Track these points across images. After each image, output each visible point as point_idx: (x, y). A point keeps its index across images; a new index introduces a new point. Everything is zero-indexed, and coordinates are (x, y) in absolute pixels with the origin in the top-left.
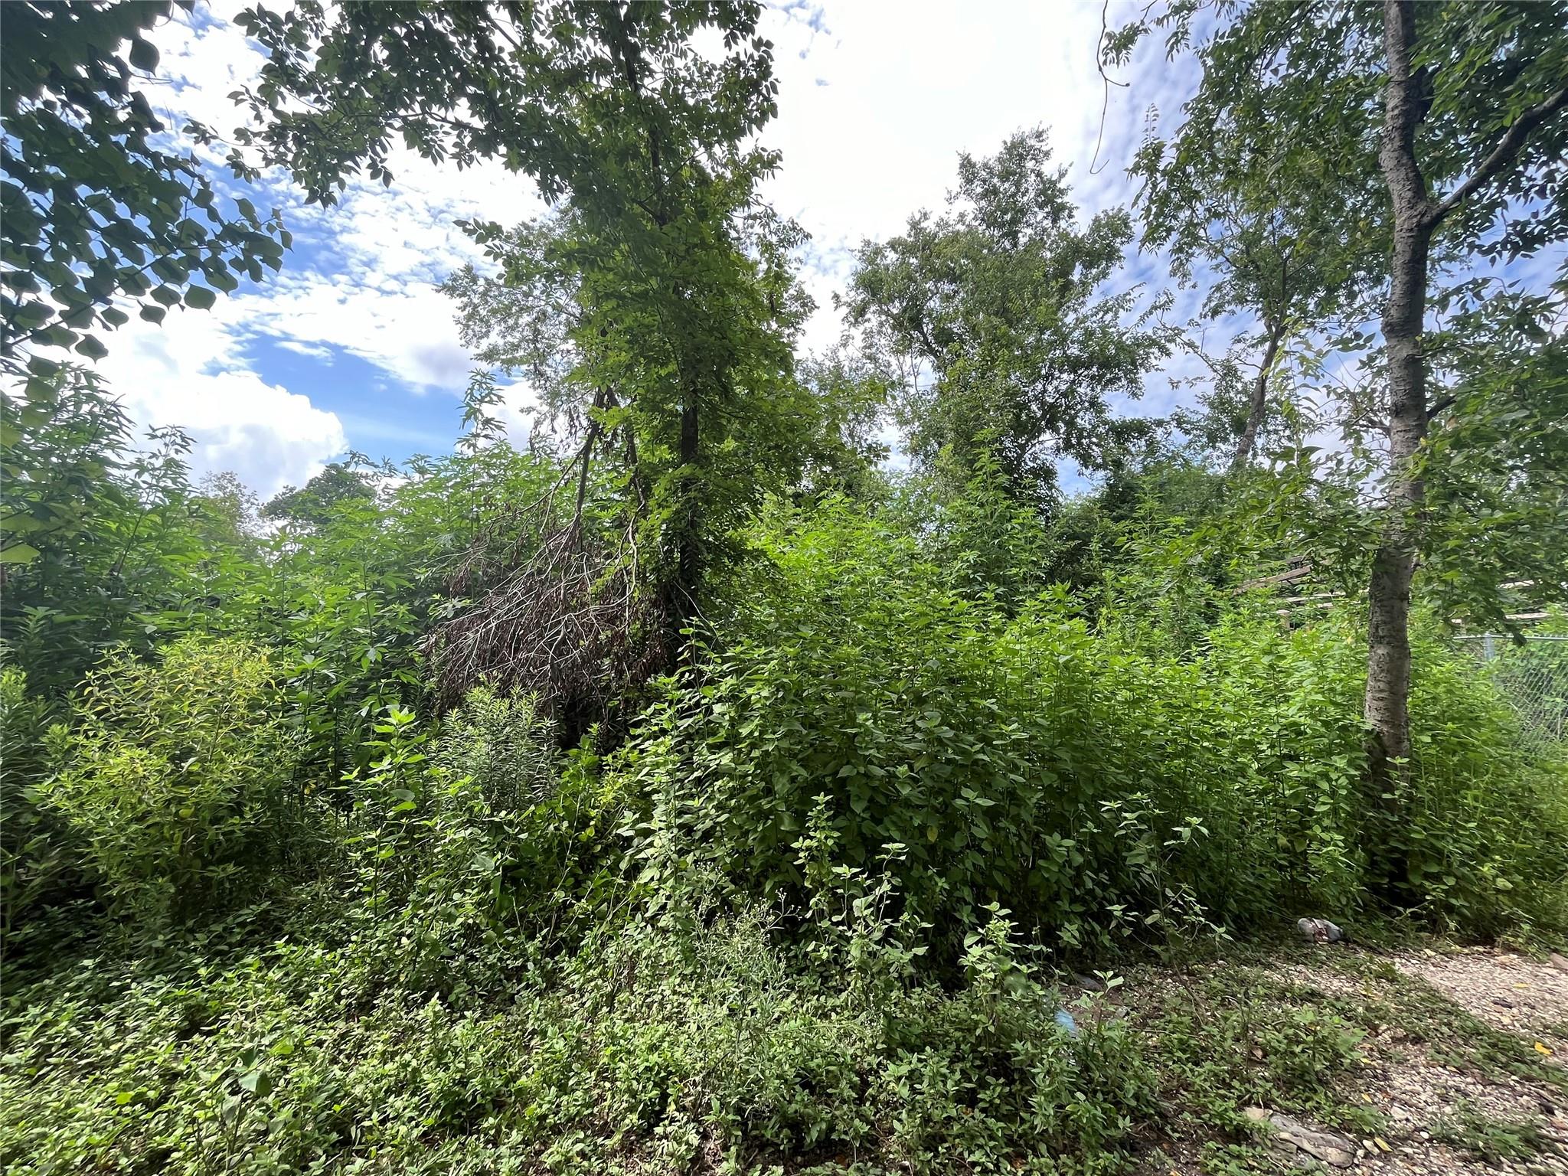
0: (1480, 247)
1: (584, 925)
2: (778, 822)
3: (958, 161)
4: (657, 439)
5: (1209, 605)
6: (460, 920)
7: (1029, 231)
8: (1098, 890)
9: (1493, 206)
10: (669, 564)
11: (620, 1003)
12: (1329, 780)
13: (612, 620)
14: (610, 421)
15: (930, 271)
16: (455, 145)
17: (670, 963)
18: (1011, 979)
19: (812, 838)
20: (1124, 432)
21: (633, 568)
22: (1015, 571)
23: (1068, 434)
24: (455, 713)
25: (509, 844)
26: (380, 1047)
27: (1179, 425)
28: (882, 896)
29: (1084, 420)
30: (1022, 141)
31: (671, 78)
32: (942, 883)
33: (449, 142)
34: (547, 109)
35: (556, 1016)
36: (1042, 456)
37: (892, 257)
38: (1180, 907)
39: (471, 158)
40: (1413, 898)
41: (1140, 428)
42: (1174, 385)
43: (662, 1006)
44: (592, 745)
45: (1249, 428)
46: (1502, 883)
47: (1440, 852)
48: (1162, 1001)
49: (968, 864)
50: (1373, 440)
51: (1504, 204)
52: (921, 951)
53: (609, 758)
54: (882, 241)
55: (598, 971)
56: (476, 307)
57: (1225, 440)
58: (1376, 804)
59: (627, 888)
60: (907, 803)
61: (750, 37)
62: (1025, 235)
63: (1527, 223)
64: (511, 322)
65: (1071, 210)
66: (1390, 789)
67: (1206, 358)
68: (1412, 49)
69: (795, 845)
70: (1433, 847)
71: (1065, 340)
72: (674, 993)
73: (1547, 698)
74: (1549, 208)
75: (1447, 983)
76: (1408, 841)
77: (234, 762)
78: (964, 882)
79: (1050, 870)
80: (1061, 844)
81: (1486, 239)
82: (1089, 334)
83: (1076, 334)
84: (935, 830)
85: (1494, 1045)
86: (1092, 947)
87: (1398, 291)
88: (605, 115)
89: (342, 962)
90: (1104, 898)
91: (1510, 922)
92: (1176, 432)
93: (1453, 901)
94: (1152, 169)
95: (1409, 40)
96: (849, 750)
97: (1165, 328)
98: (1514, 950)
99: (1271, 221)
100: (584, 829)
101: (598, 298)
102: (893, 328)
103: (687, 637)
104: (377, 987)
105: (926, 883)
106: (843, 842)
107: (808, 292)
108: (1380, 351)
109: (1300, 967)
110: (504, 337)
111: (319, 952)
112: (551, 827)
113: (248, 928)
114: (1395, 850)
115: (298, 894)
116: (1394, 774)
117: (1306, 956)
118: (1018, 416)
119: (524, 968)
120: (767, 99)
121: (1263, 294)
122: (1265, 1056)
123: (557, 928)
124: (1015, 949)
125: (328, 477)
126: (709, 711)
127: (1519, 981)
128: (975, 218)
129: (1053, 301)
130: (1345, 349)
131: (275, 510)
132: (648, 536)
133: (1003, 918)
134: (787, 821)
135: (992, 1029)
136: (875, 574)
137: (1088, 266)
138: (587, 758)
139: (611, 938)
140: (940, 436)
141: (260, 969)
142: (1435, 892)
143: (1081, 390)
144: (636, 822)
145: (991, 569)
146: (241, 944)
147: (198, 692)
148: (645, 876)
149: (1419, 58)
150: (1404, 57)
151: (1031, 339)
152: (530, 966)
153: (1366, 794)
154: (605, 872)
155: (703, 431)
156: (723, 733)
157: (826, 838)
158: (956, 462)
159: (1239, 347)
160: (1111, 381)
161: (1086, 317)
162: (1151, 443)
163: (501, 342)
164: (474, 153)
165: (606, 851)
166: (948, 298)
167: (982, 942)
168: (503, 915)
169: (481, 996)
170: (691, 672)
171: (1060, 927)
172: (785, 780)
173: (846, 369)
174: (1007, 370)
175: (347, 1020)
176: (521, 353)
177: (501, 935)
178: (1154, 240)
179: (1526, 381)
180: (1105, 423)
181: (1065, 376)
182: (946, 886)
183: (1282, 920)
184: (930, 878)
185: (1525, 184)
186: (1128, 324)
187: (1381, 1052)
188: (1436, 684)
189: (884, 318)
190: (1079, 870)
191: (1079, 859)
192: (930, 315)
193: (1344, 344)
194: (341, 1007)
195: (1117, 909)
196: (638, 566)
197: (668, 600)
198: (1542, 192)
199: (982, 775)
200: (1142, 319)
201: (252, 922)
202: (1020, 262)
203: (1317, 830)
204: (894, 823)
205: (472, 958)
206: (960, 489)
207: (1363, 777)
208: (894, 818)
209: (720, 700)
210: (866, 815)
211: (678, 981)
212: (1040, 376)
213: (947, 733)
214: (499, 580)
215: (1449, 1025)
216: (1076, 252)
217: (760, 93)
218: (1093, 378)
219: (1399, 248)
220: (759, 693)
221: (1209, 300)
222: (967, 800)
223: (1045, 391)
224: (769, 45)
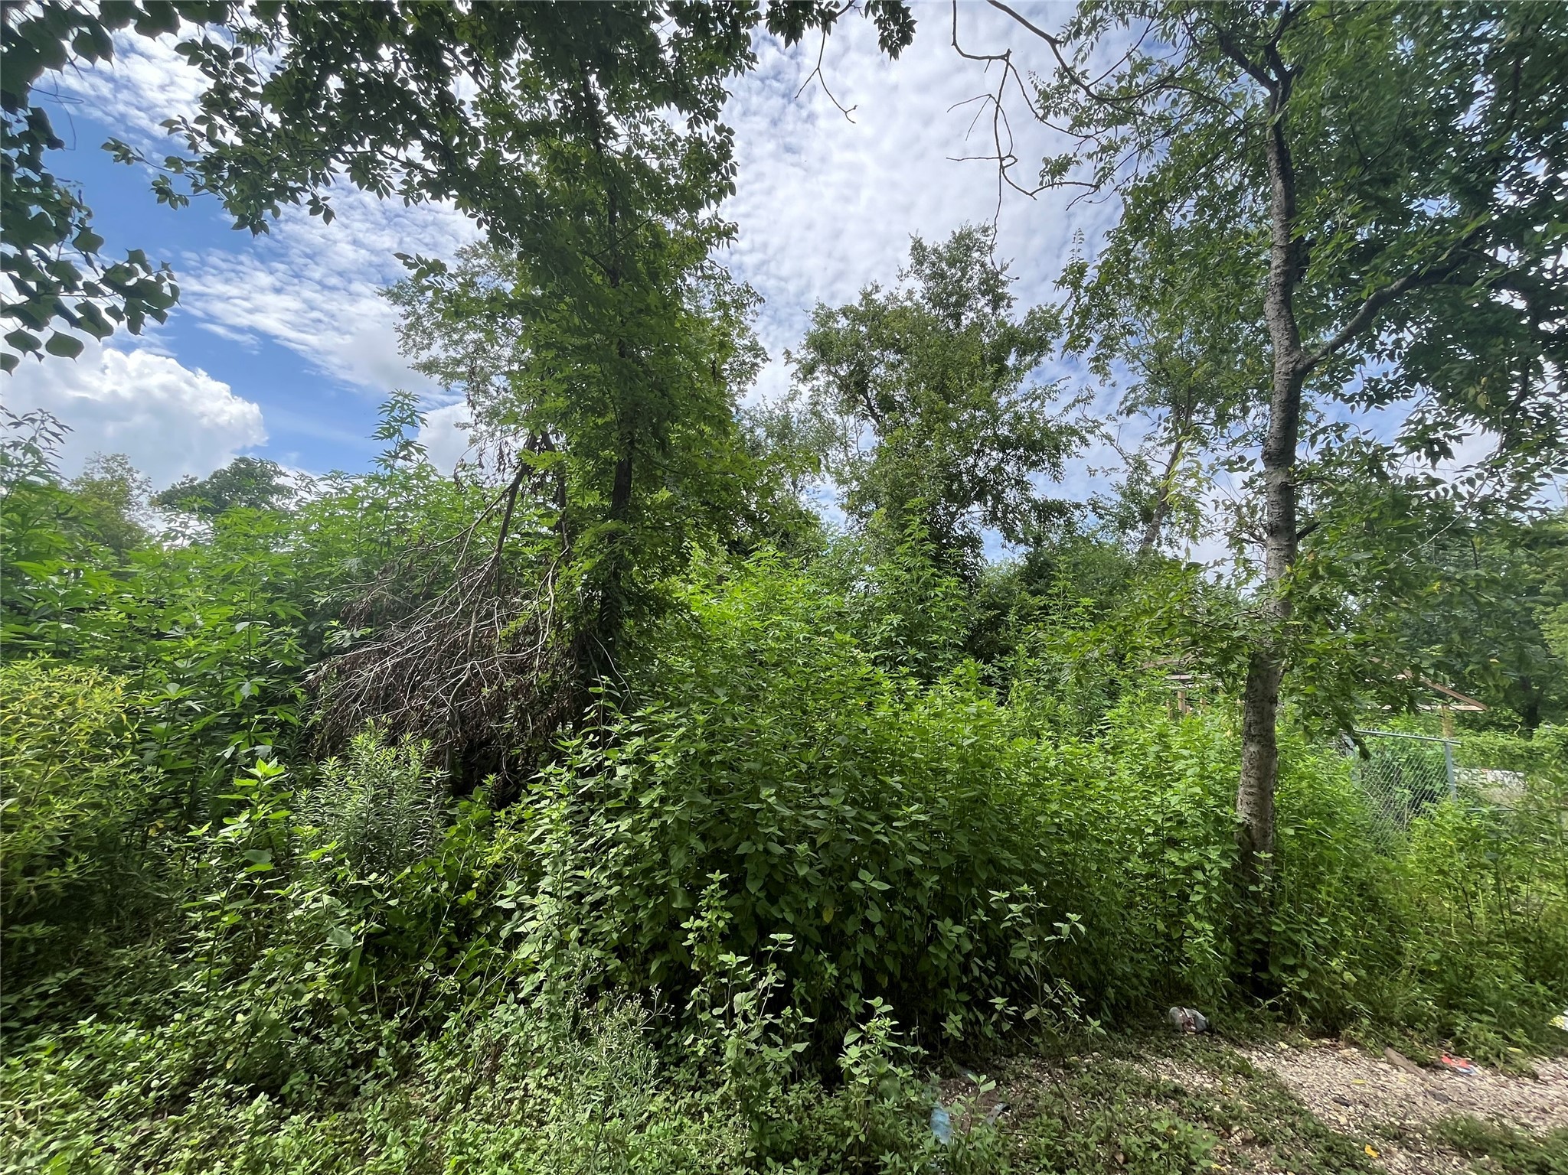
0: (1342, 395)
1: (451, 1003)
2: (671, 897)
3: (911, 243)
4: (588, 484)
5: (1112, 682)
6: (309, 996)
7: (971, 315)
8: (984, 977)
9: (1353, 362)
10: (588, 613)
11: (477, 1098)
12: (1204, 871)
13: (522, 668)
14: (541, 463)
15: (878, 340)
16: (404, 182)
17: (540, 1048)
18: (886, 1083)
19: (703, 919)
20: (1048, 510)
21: (549, 614)
22: (935, 637)
23: (995, 507)
24: (332, 762)
25: (376, 910)
26: (187, 1155)
27: (1094, 510)
28: (766, 989)
29: (1011, 495)
30: (969, 234)
31: (635, 142)
32: (831, 969)
33: (396, 180)
34: (506, 155)
35: (400, 1116)
36: (971, 525)
37: (843, 323)
38: (1061, 998)
39: (420, 196)
40: (1270, 989)
41: (1060, 508)
42: (1092, 472)
43: (523, 1102)
44: (485, 798)
45: (1155, 519)
46: (1348, 976)
47: (1297, 945)
48: (1036, 1098)
49: (860, 949)
50: (1252, 551)
51: (1362, 361)
52: (800, 1047)
53: (502, 813)
54: (836, 306)
55: (457, 1060)
56: (419, 317)
57: (1134, 527)
58: (1244, 895)
59: (506, 958)
60: (805, 883)
61: (712, 124)
62: (968, 318)
63: (1378, 381)
64: (456, 337)
65: (1009, 299)
66: (1256, 881)
67: (1120, 452)
68: (1292, 221)
69: (685, 925)
70: (1291, 941)
71: (996, 420)
72: (540, 1086)
73: (1397, 789)
74: (1397, 369)
75: (1295, 1079)
76: (1269, 932)
77: (61, 807)
78: (854, 967)
79: (939, 957)
80: (952, 930)
81: (1347, 389)
82: (1019, 418)
83: (1006, 417)
84: (831, 911)
85: (1329, 1149)
86: (976, 1037)
87: (1275, 425)
88: (565, 171)
89: (160, 1043)
90: (990, 986)
91: (1352, 1016)
92: (1092, 516)
93: (1306, 994)
94: (1076, 285)
95: (1290, 212)
96: (749, 826)
97: (1086, 420)
98: (1356, 1044)
99: (1180, 337)
100: (465, 891)
101: (538, 347)
102: (840, 388)
103: (599, 696)
104: (196, 1075)
105: (816, 968)
106: (736, 921)
107: (761, 344)
108: (1260, 475)
109: (1167, 1061)
110: (446, 350)
111: (132, 1033)
112: (429, 889)
113: (50, 1000)
114: (1258, 941)
115: (119, 959)
116: (1260, 868)
117: (1173, 1047)
118: (949, 487)
119: (374, 1052)
120: (726, 178)
121: (1173, 401)
122: (1126, 1162)
123: (421, 1004)
124: (893, 1048)
125: (236, 470)
126: (612, 772)
127: (1358, 1077)
128: (923, 297)
129: (987, 384)
130: (1230, 470)
131: (169, 500)
132: (569, 583)
133: (886, 1014)
134: (680, 898)
135: (862, 1138)
136: (802, 630)
137: (1022, 354)
138: (478, 813)
139: (478, 1018)
140: (874, 497)
141: (55, 1053)
142: (1291, 984)
143: (1008, 469)
144: (518, 894)
145: (911, 633)
146: (36, 1020)
147: (31, 725)
148: (525, 951)
149: (1299, 229)
150: (1286, 226)
151: (966, 416)
152: (382, 1052)
153: (1236, 885)
154: (482, 940)
155: (637, 480)
156: (624, 796)
157: (719, 918)
158: (889, 526)
159: (1149, 445)
160: (1034, 464)
161: (1016, 402)
162: (1069, 523)
163: (443, 356)
164: (424, 191)
165: (485, 918)
166: (893, 367)
167: (864, 1039)
168: (361, 989)
169: (320, 1087)
170: (596, 733)
171: (944, 1018)
172: (681, 854)
173: (795, 419)
174: (942, 442)
175: (153, 1118)
176: (462, 369)
177: (354, 1013)
178: (1075, 348)
179: (1376, 519)
180: (1028, 500)
181: (994, 454)
182: (836, 973)
183: (1156, 1007)
184: (821, 963)
185: (1378, 347)
186: (1052, 412)
187: (1232, 1155)
188: (1301, 778)
189: (831, 378)
190: (968, 956)
191: (968, 946)
192: (874, 382)
193: (1231, 465)
194: (149, 1101)
195: (999, 1002)
196: (554, 615)
197: (583, 650)
198: (1391, 356)
199: (880, 856)
200: (1066, 410)
201: (55, 994)
202: (962, 342)
203: (1191, 918)
204: (788, 904)
205: (317, 1039)
206: (890, 552)
207: (1235, 867)
208: (789, 899)
209: (624, 762)
210: (762, 895)
211: (545, 1072)
212: (972, 450)
213: (849, 812)
214: (403, 612)
215: (1292, 1126)
216: (1011, 339)
217: (719, 173)
218: (1020, 458)
219: (1277, 388)
220: (664, 762)
221: (1126, 399)
222: (863, 882)
223: (976, 465)
224: (730, 132)
